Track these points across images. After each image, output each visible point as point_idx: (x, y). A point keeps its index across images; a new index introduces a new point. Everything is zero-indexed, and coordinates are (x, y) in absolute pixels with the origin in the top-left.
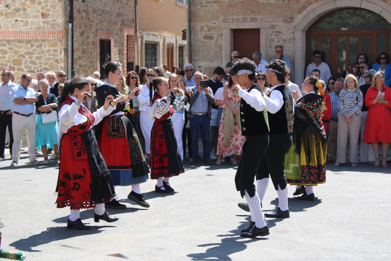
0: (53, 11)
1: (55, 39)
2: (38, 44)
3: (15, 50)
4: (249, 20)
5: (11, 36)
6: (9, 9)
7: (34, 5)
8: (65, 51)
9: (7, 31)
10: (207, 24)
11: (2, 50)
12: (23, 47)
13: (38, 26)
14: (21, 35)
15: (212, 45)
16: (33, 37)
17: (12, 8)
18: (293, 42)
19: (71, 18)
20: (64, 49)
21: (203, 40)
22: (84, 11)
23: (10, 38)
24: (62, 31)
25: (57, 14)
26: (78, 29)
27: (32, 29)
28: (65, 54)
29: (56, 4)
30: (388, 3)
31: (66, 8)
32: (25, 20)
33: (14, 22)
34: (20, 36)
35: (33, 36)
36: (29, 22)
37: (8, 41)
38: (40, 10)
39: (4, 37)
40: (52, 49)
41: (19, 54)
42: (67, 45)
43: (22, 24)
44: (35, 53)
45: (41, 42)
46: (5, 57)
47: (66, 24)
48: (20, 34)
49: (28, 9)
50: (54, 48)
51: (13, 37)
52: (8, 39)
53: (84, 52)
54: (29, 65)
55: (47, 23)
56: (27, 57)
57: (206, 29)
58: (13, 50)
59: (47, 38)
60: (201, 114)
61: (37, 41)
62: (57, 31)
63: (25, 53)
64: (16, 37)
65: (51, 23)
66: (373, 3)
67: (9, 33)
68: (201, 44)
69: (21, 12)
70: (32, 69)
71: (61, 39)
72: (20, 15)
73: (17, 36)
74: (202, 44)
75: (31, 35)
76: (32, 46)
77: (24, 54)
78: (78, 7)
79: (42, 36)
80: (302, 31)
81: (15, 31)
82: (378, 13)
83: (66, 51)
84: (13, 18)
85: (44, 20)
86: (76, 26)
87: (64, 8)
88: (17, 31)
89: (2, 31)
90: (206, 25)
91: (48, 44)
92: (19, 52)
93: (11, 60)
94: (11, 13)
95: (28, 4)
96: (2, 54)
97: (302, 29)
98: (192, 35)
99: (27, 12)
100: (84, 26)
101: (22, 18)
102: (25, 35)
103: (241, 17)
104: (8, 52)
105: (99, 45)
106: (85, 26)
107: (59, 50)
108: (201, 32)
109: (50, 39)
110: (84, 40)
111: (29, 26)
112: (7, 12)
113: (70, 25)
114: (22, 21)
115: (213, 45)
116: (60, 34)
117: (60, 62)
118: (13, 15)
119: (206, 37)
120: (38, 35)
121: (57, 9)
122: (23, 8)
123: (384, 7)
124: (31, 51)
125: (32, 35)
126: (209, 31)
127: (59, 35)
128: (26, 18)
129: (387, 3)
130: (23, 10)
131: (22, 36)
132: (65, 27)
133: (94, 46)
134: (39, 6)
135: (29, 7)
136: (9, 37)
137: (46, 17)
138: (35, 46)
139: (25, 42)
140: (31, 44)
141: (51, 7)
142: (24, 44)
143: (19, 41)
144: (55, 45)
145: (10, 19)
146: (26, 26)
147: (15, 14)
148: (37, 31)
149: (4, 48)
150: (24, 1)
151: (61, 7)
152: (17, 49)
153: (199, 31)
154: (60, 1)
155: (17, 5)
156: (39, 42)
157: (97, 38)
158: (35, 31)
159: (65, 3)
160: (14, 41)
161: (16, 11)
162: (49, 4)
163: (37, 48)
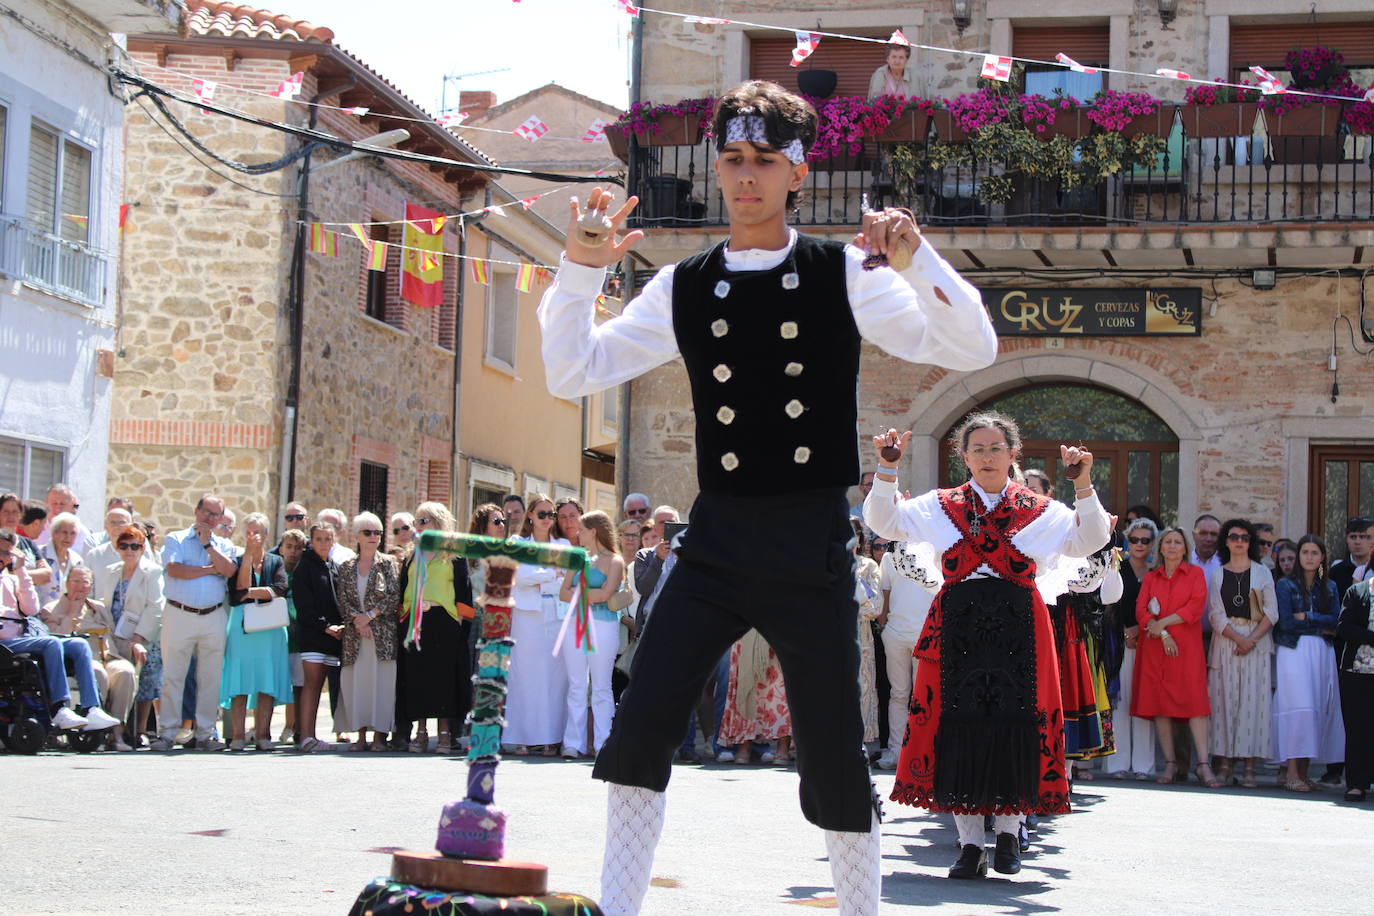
0: (247, 372)
1: (247, 448)
2: (199, 458)
3: (136, 473)
5: (128, 435)
6: (126, 361)
7: (195, 354)
8: (272, 482)
9: (119, 420)
12: (159, 465)
13: (204, 410)
14: (154, 433)
15: (687, 469)
16: (187, 440)
17: (137, 358)
18: (905, 466)
19: (293, 396)
20: (270, 474)
21: (661, 452)
22: (326, 380)
23: (124, 439)
24: (269, 427)
25: (257, 381)
26: (309, 428)
27: (188, 417)
28: (271, 489)
29: (254, 353)
30: (1162, 370)
31: (281, 367)
32: (169, 392)
33: (138, 397)
34: (151, 436)
35: (187, 437)
36: (180, 400)
37: (119, 449)
38: (211, 369)
40: (237, 473)
41: (146, 485)
42: (279, 467)
43: (160, 403)
44: (189, 484)
45: (207, 455)
47: (279, 408)
48: (152, 430)
49: (179, 365)
50: (243, 472)
51: (134, 437)
52: (119, 441)
53: (319, 487)
54: (172, 514)
55: (229, 403)
56: (167, 492)
57: (670, 423)
58: (131, 473)
59: (227, 444)
61: (198, 449)
62: (256, 427)
63: (162, 481)
64: (142, 437)
65: (238, 403)
66: (1124, 370)
67: (122, 425)
68: (656, 463)
69: (160, 371)
71: (265, 447)
72: (156, 379)
73: (145, 436)
74: (660, 462)
75: (182, 434)
76: (184, 463)
77: (160, 485)
78: (311, 368)
79: (212, 438)
80: (931, 435)
81: (140, 422)
82: (1135, 394)
83: (275, 481)
84: (137, 386)
85: (222, 394)
86: (303, 417)
87: (275, 366)
88: (146, 422)
90: (671, 414)
91: (226, 462)
92: (146, 479)
94: (131, 372)
95: (179, 350)
97: (931, 430)
98: (632, 438)
99: (176, 371)
100: (323, 421)
101: (161, 388)
102: (166, 434)
104: (117, 479)
105: (358, 477)
106: (326, 419)
107: (256, 479)
108: (658, 432)
109: (233, 445)
110: (321, 456)
111: (178, 410)
112: (121, 370)
113: (291, 411)
114: (160, 395)
116: (262, 434)
118: (138, 377)
119: (670, 448)
120: (203, 436)
121: (257, 367)
122: (167, 360)
123: (1150, 380)
124: (178, 477)
125: (185, 433)
126: (679, 428)
127: (259, 438)
128: (172, 389)
129: (1158, 370)
130: (164, 365)
131: (157, 436)
132: (275, 417)
133: (347, 477)
134: (209, 356)
135: (183, 359)
136: (123, 437)
137: (226, 387)
138: (190, 464)
139: (164, 451)
140: (182, 457)
141: (241, 360)
142: (162, 459)
143: (149, 450)
144: (248, 463)
145: (129, 388)
146: (172, 409)
147: (143, 375)
148: (200, 425)
150: (168, 341)
151: (270, 361)
152: (140, 470)
153: (653, 428)
154: (266, 345)
155: (151, 351)
156: (202, 453)
157: (356, 457)
158: (194, 424)
159: (280, 351)
160: (134, 447)
161: (145, 369)
162: (237, 353)
163: (195, 471)
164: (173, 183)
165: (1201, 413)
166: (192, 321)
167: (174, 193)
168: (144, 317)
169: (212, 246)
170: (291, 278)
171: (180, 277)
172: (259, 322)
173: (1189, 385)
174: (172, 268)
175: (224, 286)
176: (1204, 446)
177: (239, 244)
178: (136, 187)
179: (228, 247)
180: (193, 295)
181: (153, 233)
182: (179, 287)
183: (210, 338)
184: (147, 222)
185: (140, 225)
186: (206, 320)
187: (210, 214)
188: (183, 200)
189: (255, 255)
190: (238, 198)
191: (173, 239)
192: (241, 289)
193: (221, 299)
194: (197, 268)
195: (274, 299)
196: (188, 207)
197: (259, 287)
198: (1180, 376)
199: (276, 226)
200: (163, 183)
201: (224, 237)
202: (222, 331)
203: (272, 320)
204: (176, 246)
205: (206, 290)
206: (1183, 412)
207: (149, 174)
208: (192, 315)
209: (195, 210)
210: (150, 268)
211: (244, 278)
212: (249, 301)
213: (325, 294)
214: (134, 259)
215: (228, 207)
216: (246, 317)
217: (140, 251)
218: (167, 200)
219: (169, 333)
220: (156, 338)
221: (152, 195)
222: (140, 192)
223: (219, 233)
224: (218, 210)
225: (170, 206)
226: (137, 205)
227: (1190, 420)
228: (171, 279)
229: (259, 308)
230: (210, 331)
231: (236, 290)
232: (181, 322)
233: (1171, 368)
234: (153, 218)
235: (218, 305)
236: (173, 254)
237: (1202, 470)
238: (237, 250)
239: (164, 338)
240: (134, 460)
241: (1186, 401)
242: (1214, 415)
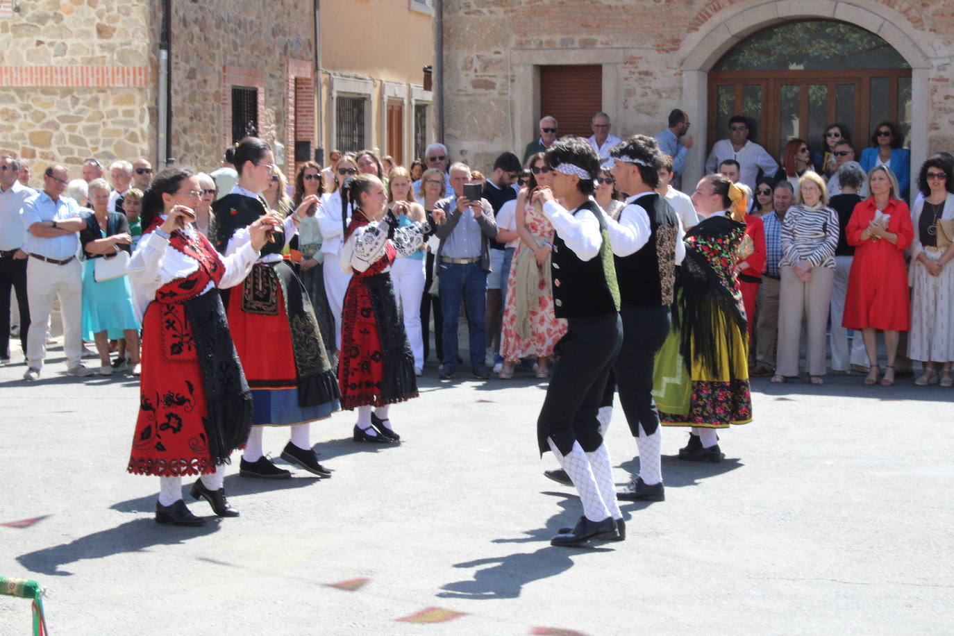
0: (124, 22)
1: (128, 87)
2: (88, 97)
3: (36, 111)
4: (576, 45)
5: (27, 79)
6: (22, 16)
7: (80, 7)
8: (152, 115)
9: (19, 66)
10: (481, 53)
11: (7, 110)
12: (55, 104)
13: (90, 56)
14: (49, 76)
15: (493, 104)
16: (77, 83)
17: (30, 13)
18: (677, 97)
19: (165, 39)
20: (149, 108)
21: (470, 89)
22: (196, 21)
23: (24, 83)
24: (146, 69)
25: (133, 29)
26: (182, 64)
27: (76, 62)
28: (151, 122)
29: (130, 5)
30: (897, 8)
31: (153, 15)
32: (59, 41)
33: (33, 46)
34: (47, 79)
35: (77, 79)
36: (69, 47)
37: (20, 91)
38: (94, 19)
39: (9, 80)
40: (121, 109)
41: (45, 121)
42: (157, 102)
43: (52, 50)
44: (80, 119)
45: (95, 94)
46: (13, 128)
47: (154, 51)
48: (46, 74)
49: (66, 17)
50: (126, 107)
51: (32, 81)
52: (20, 85)
53: (195, 116)
54: (69, 145)
55: (111, 48)
56: (63, 127)
57: (477, 64)
58: (32, 111)
59: (111, 85)
60: (464, 262)
61: (86, 90)
62: (134, 69)
63: (58, 118)
64: (39, 80)
65: (119, 49)
66: (864, 8)
67: (21, 71)
68: (466, 99)
69: (51, 23)
70: (76, 155)
71: (143, 85)
72: (47, 31)
73: (41, 79)
74: (470, 98)
75: (72, 77)
76: (75, 101)
77: (57, 121)
78: (181, 13)
79: (98, 79)
80: (700, 70)
81: (36, 68)
82: (874, 30)
83: (154, 113)
84: (32, 37)
85: (104, 41)
86: (177, 56)
87: (149, 16)
88: (41, 68)
89: (6, 68)
90: (478, 57)
91: (112, 99)
92: (45, 116)
93: (27, 135)
94: (27, 25)
95: (65, 5)
96: (7, 120)
97: (699, 66)
98: (445, 78)
99: (65, 22)
100: (195, 58)
101: (52, 38)
102: (59, 77)
103: (557, 38)
104: (20, 116)
105: (230, 102)
106: (198, 55)
107: (138, 112)
108: (466, 72)
109: (116, 85)
110: (195, 88)
111: (68, 56)
112: (17, 23)
113: (164, 54)
114: (52, 44)
115: (493, 101)
116: (140, 74)
117: (140, 138)
118: (32, 29)
119: (477, 84)
120: (90, 78)
121: (133, 16)
122: (55, 14)
123: (887, 17)
124: (72, 113)
125: (75, 76)
126: (485, 68)
127: (138, 78)
128: (62, 38)
130: (53, 18)
132: (151, 60)
133: (219, 102)
134: (91, 9)
135: (68, 13)
136: (22, 81)
137: (107, 35)
138: (81, 102)
139: (59, 91)
140: (74, 97)
141: (119, 11)
142: (57, 98)
143: (45, 91)
144: (129, 100)
145: (25, 39)
146: (62, 55)
147: (36, 27)
148: (87, 68)
149: (11, 107)
151: (143, 11)
152: (39, 109)
153: (463, 69)
155: (43, 6)
156: (91, 93)
157: (227, 84)
158: (82, 68)
160: (33, 89)
161: (38, 21)
162: (116, 6)
163: (86, 107)
165: (931, 45)
173: (920, 20)
176: (934, 74)
198: (913, 13)
206: (915, 45)
227: (921, 51)
233: (905, 6)
237: (932, 95)
241: (917, 34)
242: (942, 46)
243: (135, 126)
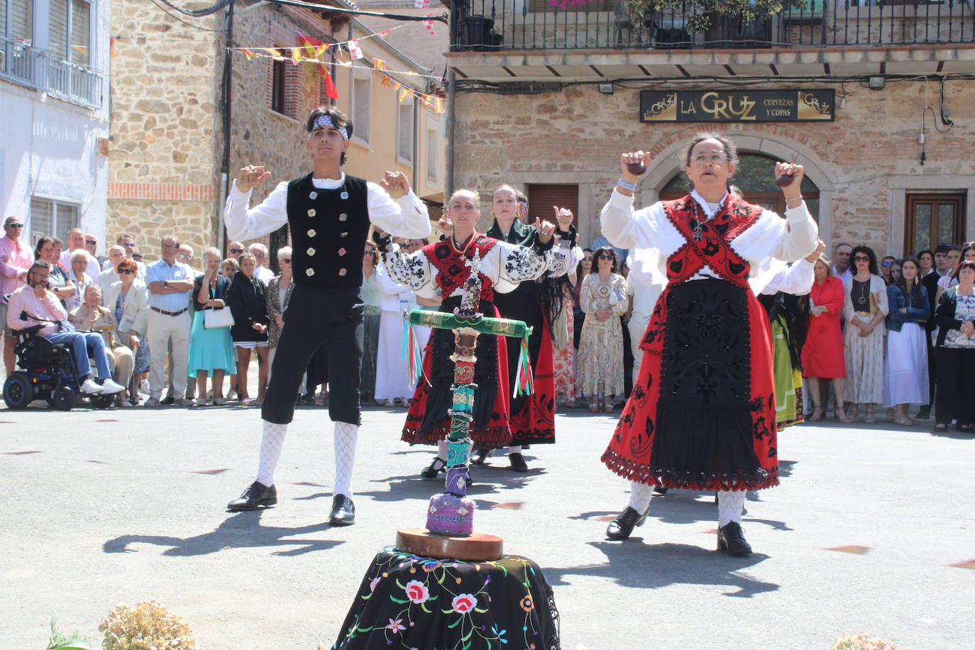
0: (195, 150)
1: (196, 201)
2: (164, 208)
3: (122, 218)
4: (559, 168)
5: (117, 193)
6: (115, 144)
7: (160, 138)
8: (213, 223)
9: (111, 183)
10: (484, 173)
12: (138, 213)
13: (167, 176)
14: (134, 191)
16: (156, 196)
17: (121, 141)
19: (225, 164)
20: (212, 218)
22: (247, 154)
24: (210, 187)
25: (202, 156)
27: (156, 180)
28: (213, 229)
29: (199, 137)
30: (808, 144)
31: (217, 146)
32: (143, 164)
33: (122, 167)
34: (132, 193)
35: (156, 194)
36: (151, 169)
37: (111, 202)
38: (171, 148)
40: (189, 218)
41: (129, 226)
42: (217, 213)
43: (137, 171)
44: (157, 225)
45: (169, 205)
47: (217, 174)
48: (132, 189)
49: (149, 145)
50: (193, 217)
51: (120, 194)
52: (112, 198)
54: (147, 245)
55: (183, 170)
56: (143, 231)
57: (480, 183)
58: (119, 218)
59: (183, 199)
61: (163, 202)
62: (201, 187)
63: (140, 224)
64: (126, 194)
65: (189, 171)
66: (782, 145)
67: (113, 186)
69: (137, 150)
70: (153, 253)
71: (208, 200)
72: (134, 156)
73: (128, 193)
75: (152, 192)
76: (154, 211)
77: (139, 226)
78: (236, 147)
79: (172, 194)
80: (655, 189)
81: (124, 184)
83: (215, 222)
84: (122, 160)
85: (178, 165)
87: (214, 146)
88: (128, 184)
90: (481, 176)
91: (182, 210)
92: (129, 222)
93: (115, 236)
94: (118, 151)
95: (149, 136)
97: (654, 186)
99: (148, 149)
101: (138, 161)
102: (142, 192)
103: (544, 163)
104: (111, 222)
107: (203, 221)
109: (187, 199)
111: (149, 176)
112: (110, 149)
113: (224, 176)
114: (137, 166)
116: (206, 191)
117: (204, 242)
118: (123, 154)
120: (167, 193)
121: (201, 146)
122: (141, 143)
124: (151, 220)
125: (154, 191)
126: (486, 186)
127: (204, 194)
128: (145, 161)
129: (805, 144)
130: (139, 146)
131: (136, 193)
132: (214, 180)
134: (169, 140)
135: (151, 142)
137: (181, 160)
138: (159, 211)
139: (141, 203)
140: (153, 207)
141: (191, 142)
142: (140, 208)
143: (131, 203)
144: (197, 211)
145: (117, 162)
146: (145, 175)
147: (125, 152)
148: (164, 186)
150: (142, 130)
151: (210, 142)
152: (125, 216)
154: (207, 132)
155: (130, 137)
156: (166, 205)
158: (160, 185)
159: (216, 136)
160: (120, 201)
161: (127, 148)
162: (188, 137)
163: (163, 217)
164: (142, 23)
165: (834, 173)
166: (157, 116)
167: (143, 29)
168: (125, 114)
169: (169, 65)
170: (223, 86)
171: (148, 87)
172: (202, 116)
173: (826, 154)
174: (143, 81)
175: (178, 92)
176: (836, 195)
177: (187, 63)
178: (117, 26)
179: (180, 66)
180: (156, 98)
181: (130, 57)
182: (148, 94)
183: (170, 127)
184: (125, 49)
185: (120, 52)
186: (167, 115)
187: (167, 44)
188: (149, 35)
189: (198, 71)
190: (186, 32)
191: (143, 61)
192: (190, 94)
193: (177, 101)
194: (160, 80)
195: (212, 101)
196: (153, 39)
197: (201, 92)
198: (820, 148)
199: (212, 52)
200: (136, 23)
201: (177, 59)
202: (177, 122)
203: (211, 115)
204: (145, 65)
205: (166, 95)
206: (822, 173)
207: (126, 17)
208: (157, 112)
209: (157, 41)
210: (128, 81)
211: (191, 86)
212: (195, 102)
213: (245, 97)
214: (117, 74)
215: (179, 39)
216: (193, 114)
217: (121, 69)
218: (138, 34)
219: (142, 124)
220: (133, 128)
221: (128, 31)
222: (121, 29)
223: (174, 56)
224: (173, 41)
225: (140, 39)
226: (119, 38)
227: (826, 177)
228: (142, 87)
229: (202, 107)
230: (170, 123)
231: (186, 95)
232: (150, 117)
233: (814, 143)
234: (130, 47)
235: (174, 105)
236: (144, 71)
237: (835, 211)
238: (187, 67)
239: (139, 127)
240: (120, 210)
241: (824, 165)
242: (843, 175)
243: (200, 231)
